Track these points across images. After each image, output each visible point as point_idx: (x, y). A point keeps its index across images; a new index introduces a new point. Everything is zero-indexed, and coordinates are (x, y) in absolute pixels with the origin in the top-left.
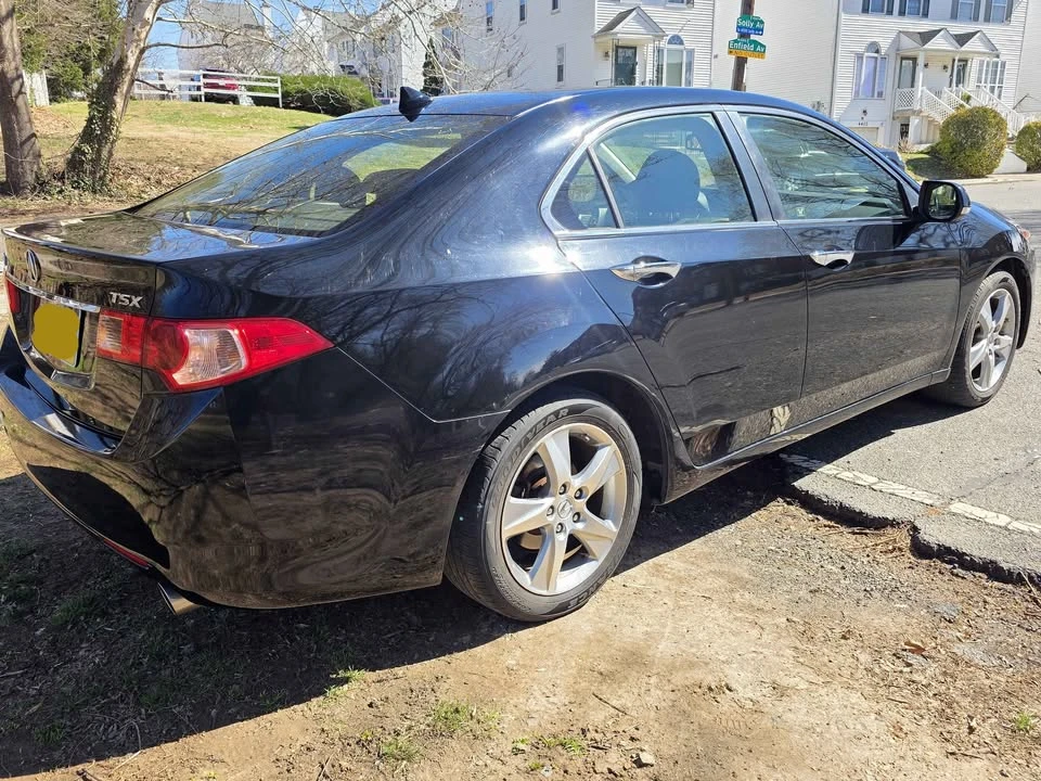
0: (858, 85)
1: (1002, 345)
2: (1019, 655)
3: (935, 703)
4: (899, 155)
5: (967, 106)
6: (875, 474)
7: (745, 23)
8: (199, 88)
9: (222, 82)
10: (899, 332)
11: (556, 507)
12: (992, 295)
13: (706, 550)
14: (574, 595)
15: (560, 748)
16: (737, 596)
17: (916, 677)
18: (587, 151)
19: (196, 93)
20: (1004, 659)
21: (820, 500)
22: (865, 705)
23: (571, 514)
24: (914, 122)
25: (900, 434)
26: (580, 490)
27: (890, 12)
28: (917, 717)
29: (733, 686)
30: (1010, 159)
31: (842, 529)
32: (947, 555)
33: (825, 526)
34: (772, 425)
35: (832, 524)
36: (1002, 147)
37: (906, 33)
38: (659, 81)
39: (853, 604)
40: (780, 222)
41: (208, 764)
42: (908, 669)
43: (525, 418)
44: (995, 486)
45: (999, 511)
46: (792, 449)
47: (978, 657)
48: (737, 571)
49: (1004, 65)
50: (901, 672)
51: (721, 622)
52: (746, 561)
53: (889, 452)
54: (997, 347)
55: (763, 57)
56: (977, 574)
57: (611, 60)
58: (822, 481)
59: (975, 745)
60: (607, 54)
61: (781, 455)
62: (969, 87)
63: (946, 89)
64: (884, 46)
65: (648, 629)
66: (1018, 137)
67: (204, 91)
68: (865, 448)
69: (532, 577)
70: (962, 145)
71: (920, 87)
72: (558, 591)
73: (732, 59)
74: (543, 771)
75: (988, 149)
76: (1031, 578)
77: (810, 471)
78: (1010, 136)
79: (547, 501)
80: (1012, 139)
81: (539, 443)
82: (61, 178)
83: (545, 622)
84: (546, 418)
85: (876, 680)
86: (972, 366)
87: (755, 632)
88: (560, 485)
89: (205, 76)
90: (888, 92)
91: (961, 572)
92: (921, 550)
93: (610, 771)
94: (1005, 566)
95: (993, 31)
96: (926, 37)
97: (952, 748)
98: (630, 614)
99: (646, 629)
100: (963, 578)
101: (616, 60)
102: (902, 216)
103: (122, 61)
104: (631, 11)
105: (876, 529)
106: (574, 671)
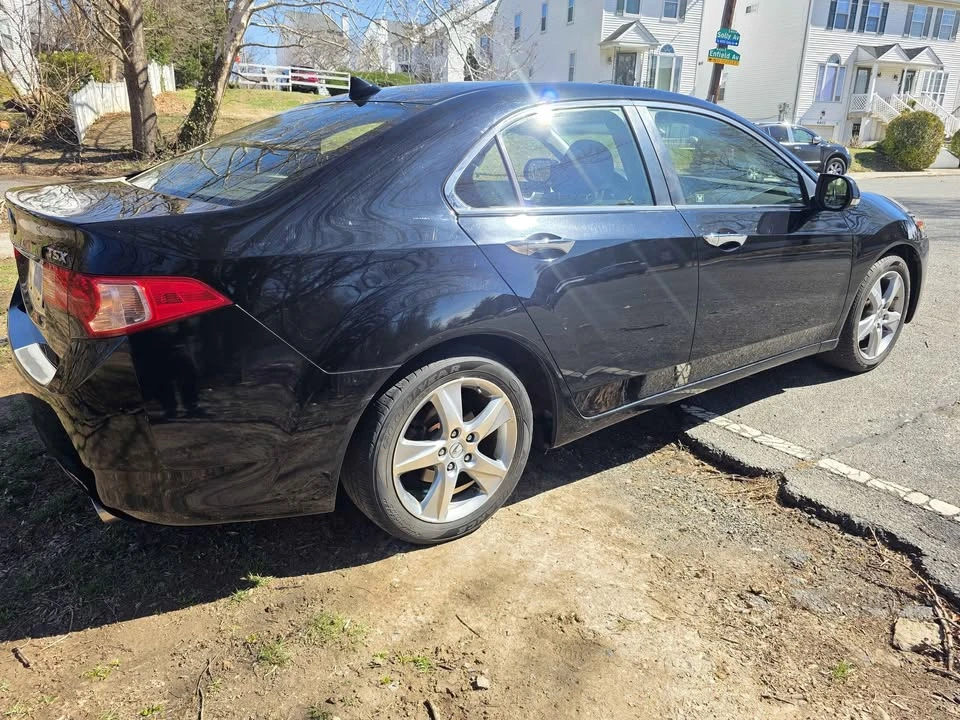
0: (819, 90)
1: (890, 320)
2: (854, 604)
3: (764, 645)
4: (847, 150)
5: (912, 110)
6: (760, 427)
7: (723, 36)
8: (288, 81)
9: (305, 76)
10: (807, 302)
11: (448, 449)
12: (883, 276)
13: (599, 486)
14: (462, 523)
15: (412, 664)
16: (613, 531)
17: (753, 619)
18: (495, 137)
19: (285, 84)
20: (839, 606)
21: (707, 449)
22: (698, 642)
23: (462, 455)
24: (865, 122)
25: (790, 393)
26: (472, 434)
27: (851, 28)
28: (744, 657)
29: (582, 617)
30: (944, 155)
31: (722, 474)
32: (806, 505)
33: (708, 471)
34: (676, 379)
35: (714, 469)
36: (939, 145)
37: (864, 47)
38: (652, 82)
39: (715, 545)
40: (678, 207)
41: (118, 652)
42: (748, 611)
43: (418, 372)
44: (863, 445)
45: (863, 468)
46: (692, 401)
47: (816, 603)
48: (620, 507)
49: (947, 76)
50: (741, 612)
51: (591, 554)
52: (633, 498)
53: (776, 409)
54: (886, 321)
55: (737, 64)
56: (831, 525)
57: (613, 64)
58: (712, 432)
59: (791, 690)
60: (610, 59)
61: (683, 406)
62: (915, 94)
63: (895, 95)
64: (844, 57)
65: (523, 558)
66: (954, 138)
67: (291, 82)
68: (755, 404)
69: (423, 508)
70: (904, 143)
71: (872, 93)
72: (448, 520)
73: (711, 65)
74: (390, 686)
75: (926, 147)
76: (877, 532)
77: (703, 421)
78: (947, 137)
79: (439, 444)
80: (948, 139)
81: (430, 394)
82: (174, 148)
83: (435, 544)
84: (438, 372)
85: (716, 618)
86: (860, 337)
87: (618, 566)
88: (451, 430)
89: (293, 71)
90: (845, 95)
91: (817, 522)
92: (785, 499)
93: (448, 691)
94: (856, 520)
95: (939, 46)
96: (881, 51)
97: (767, 691)
98: (512, 542)
99: (521, 557)
100: (818, 527)
101: (617, 63)
102: (801, 205)
103: (223, 57)
104: (632, 24)
105: (750, 477)
106: (446, 593)
